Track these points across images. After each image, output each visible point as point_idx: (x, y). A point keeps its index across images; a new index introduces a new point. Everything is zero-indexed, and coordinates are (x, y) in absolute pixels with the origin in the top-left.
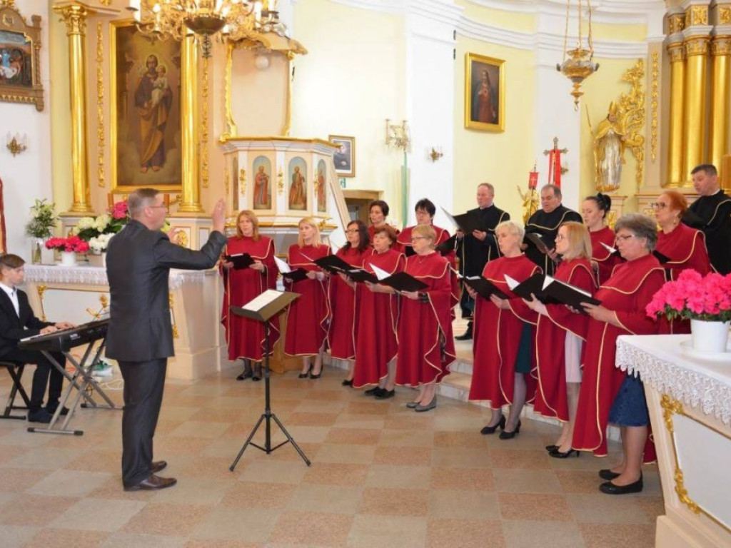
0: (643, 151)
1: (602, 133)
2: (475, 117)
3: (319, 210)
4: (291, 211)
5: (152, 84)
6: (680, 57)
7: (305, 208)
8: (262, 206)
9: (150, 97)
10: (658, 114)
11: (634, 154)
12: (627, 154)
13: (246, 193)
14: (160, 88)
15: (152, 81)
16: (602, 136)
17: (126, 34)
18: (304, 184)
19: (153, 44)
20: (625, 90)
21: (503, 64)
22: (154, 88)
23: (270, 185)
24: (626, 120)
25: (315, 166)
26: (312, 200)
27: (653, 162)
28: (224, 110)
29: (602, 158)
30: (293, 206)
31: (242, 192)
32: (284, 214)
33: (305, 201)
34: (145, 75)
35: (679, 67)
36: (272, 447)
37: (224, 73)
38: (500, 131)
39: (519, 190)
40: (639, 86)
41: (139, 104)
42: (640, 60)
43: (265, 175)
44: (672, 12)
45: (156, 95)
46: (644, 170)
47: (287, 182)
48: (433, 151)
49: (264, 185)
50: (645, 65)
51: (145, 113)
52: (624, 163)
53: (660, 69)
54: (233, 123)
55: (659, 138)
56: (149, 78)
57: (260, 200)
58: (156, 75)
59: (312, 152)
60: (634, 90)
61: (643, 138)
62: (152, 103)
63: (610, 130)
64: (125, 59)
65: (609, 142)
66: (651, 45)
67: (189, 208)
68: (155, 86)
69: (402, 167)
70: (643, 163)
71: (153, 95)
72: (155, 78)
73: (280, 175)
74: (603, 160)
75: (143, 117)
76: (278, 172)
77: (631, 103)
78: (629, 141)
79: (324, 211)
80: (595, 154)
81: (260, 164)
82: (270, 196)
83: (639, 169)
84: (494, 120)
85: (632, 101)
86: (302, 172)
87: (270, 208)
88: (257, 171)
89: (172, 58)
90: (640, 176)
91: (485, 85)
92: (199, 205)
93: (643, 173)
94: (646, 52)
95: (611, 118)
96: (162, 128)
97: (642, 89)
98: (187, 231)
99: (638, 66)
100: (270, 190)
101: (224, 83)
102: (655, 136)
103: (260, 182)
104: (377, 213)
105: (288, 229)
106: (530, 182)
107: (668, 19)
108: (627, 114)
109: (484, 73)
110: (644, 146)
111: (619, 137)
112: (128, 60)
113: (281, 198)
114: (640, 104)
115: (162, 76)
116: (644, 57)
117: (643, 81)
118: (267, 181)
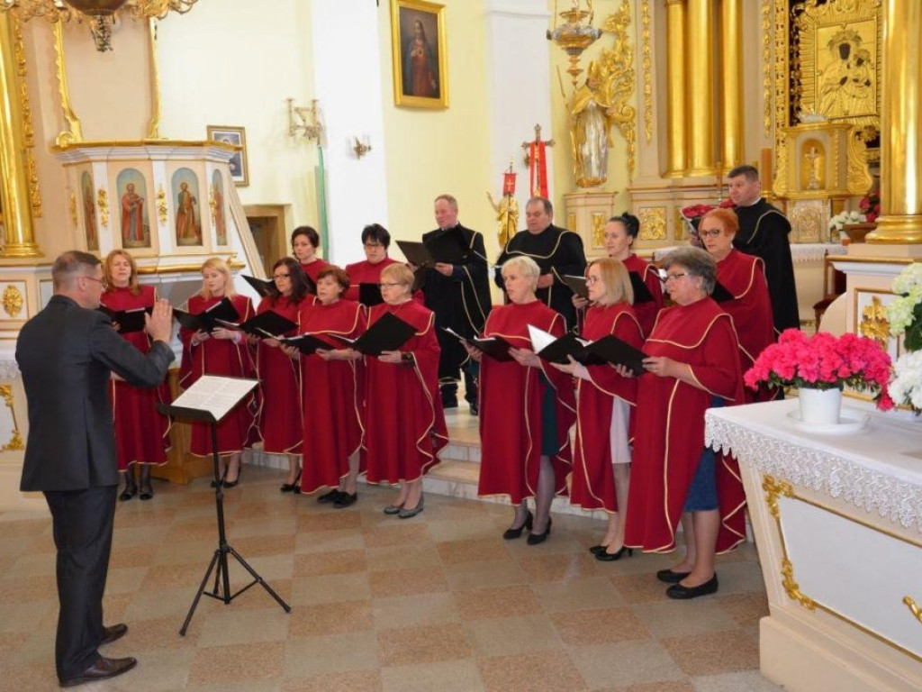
0: (635, 128)
1: (581, 105)
2: (408, 90)
3: (219, 244)
4: (180, 247)
7: (200, 243)
8: (136, 243)
10: (652, 76)
11: (623, 133)
12: (615, 133)
13: (109, 225)
16: (580, 110)
18: (195, 207)
20: (608, 44)
21: (443, 10)
23: (147, 210)
24: (610, 85)
25: (210, 180)
26: (209, 229)
27: (649, 142)
28: (57, 97)
29: (581, 140)
30: (183, 240)
31: (104, 224)
32: (170, 253)
33: (199, 232)
35: (677, 10)
36: (232, 594)
37: (52, 41)
38: (443, 108)
39: (490, 198)
40: (625, 37)
43: (136, 196)
46: (636, 153)
47: (171, 204)
48: (358, 142)
49: (137, 212)
50: (632, 8)
52: (612, 146)
53: (652, 13)
54: (74, 118)
55: (654, 109)
57: (132, 234)
59: (205, 160)
60: (619, 43)
61: (633, 109)
63: (590, 100)
65: (591, 118)
67: (18, 252)
69: (317, 169)
70: (635, 146)
73: (161, 197)
74: (583, 144)
76: (157, 192)
77: (615, 63)
78: (616, 115)
79: (225, 244)
80: (571, 134)
81: (127, 181)
82: (148, 227)
83: (630, 153)
84: (434, 92)
85: (617, 59)
86: (191, 190)
87: (148, 245)
88: (125, 191)
90: (632, 162)
91: (419, 42)
92: (35, 247)
93: (636, 158)
95: (590, 82)
97: (630, 42)
98: (20, 287)
99: (622, 9)
100: (147, 219)
101: (53, 55)
102: (650, 107)
103: (129, 208)
104: (304, 244)
105: (179, 274)
106: (506, 186)
108: (611, 78)
109: (417, 25)
110: (635, 121)
111: (604, 110)
113: (164, 231)
114: (627, 62)
117: (630, 30)
118: (141, 206)
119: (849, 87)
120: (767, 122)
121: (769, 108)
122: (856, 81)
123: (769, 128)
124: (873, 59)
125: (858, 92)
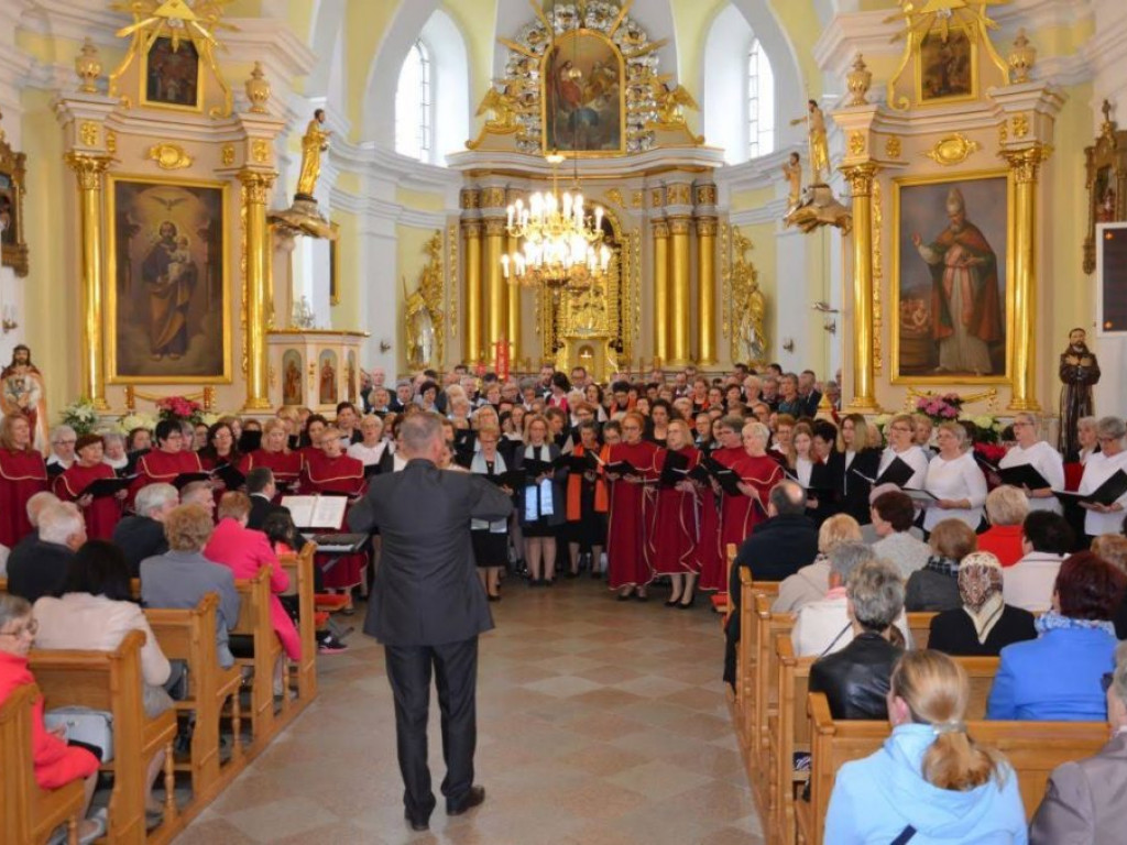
0: (443, 327)
1: (412, 311)
5: (169, 257)
6: (475, 233)
8: (329, 401)
9: (165, 271)
10: (457, 289)
11: (436, 330)
13: (315, 387)
14: (180, 263)
15: (169, 252)
16: (413, 313)
17: (128, 192)
19: (169, 209)
20: (425, 260)
21: (339, 229)
22: (172, 261)
25: (346, 358)
29: (417, 334)
31: (312, 388)
34: (158, 245)
35: (474, 244)
38: (337, 303)
40: (438, 259)
41: (149, 277)
42: (438, 232)
43: (330, 369)
44: (469, 188)
45: (174, 270)
46: (444, 346)
50: (442, 236)
51: (159, 290)
53: (457, 242)
54: (273, 311)
55: (458, 313)
56: (164, 249)
57: (326, 393)
58: (174, 247)
60: (434, 262)
62: (168, 279)
63: (421, 304)
64: (127, 221)
65: (422, 318)
66: (449, 218)
68: (173, 258)
70: (443, 339)
71: (170, 270)
72: (173, 250)
74: (418, 337)
75: (156, 294)
77: (431, 276)
80: (407, 328)
81: (325, 358)
82: (337, 390)
83: (440, 345)
85: (433, 273)
87: (336, 402)
88: (324, 365)
89: (197, 229)
90: (441, 352)
92: (268, 401)
93: (443, 349)
94: (444, 223)
95: (423, 292)
96: (183, 309)
97: (441, 261)
99: (436, 237)
102: (456, 311)
107: (464, 194)
110: (443, 321)
111: (431, 312)
112: (131, 222)
114: (439, 277)
115: (183, 249)
116: (441, 229)
117: (441, 253)
118: (333, 375)
119: (589, 310)
120: (538, 329)
121: (539, 319)
122: (595, 306)
123: (539, 333)
124: (605, 292)
125: (595, 314)
